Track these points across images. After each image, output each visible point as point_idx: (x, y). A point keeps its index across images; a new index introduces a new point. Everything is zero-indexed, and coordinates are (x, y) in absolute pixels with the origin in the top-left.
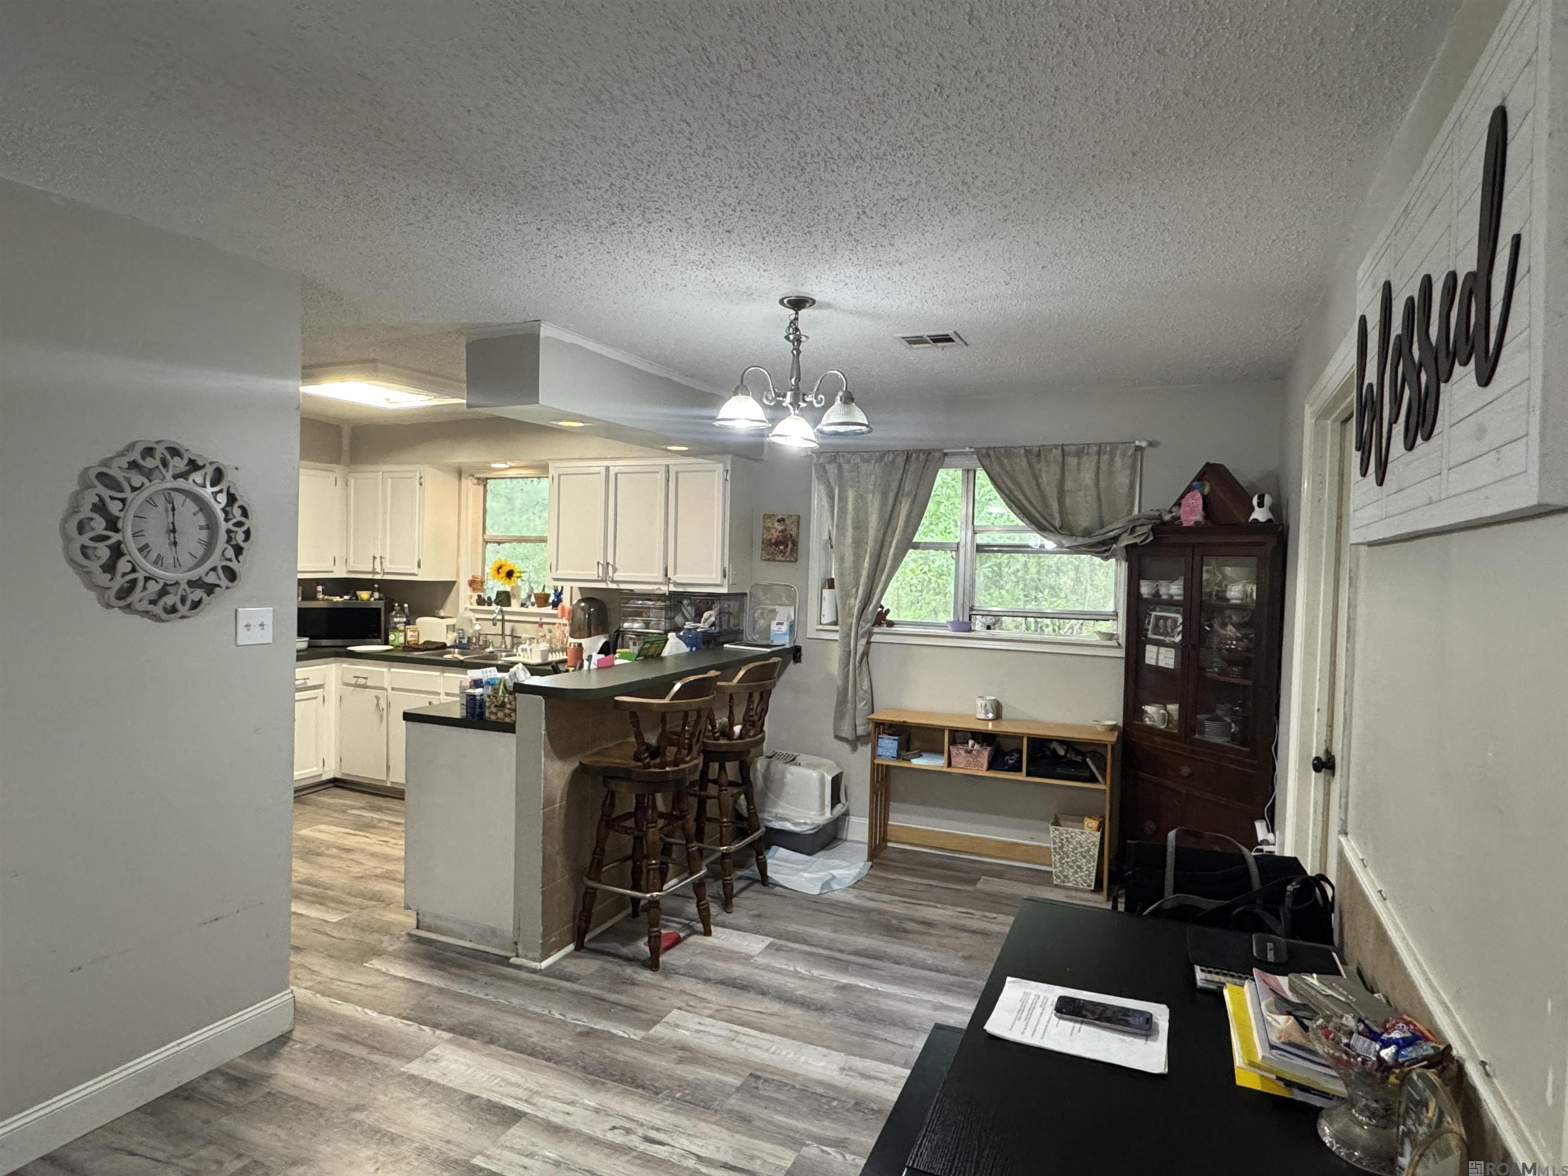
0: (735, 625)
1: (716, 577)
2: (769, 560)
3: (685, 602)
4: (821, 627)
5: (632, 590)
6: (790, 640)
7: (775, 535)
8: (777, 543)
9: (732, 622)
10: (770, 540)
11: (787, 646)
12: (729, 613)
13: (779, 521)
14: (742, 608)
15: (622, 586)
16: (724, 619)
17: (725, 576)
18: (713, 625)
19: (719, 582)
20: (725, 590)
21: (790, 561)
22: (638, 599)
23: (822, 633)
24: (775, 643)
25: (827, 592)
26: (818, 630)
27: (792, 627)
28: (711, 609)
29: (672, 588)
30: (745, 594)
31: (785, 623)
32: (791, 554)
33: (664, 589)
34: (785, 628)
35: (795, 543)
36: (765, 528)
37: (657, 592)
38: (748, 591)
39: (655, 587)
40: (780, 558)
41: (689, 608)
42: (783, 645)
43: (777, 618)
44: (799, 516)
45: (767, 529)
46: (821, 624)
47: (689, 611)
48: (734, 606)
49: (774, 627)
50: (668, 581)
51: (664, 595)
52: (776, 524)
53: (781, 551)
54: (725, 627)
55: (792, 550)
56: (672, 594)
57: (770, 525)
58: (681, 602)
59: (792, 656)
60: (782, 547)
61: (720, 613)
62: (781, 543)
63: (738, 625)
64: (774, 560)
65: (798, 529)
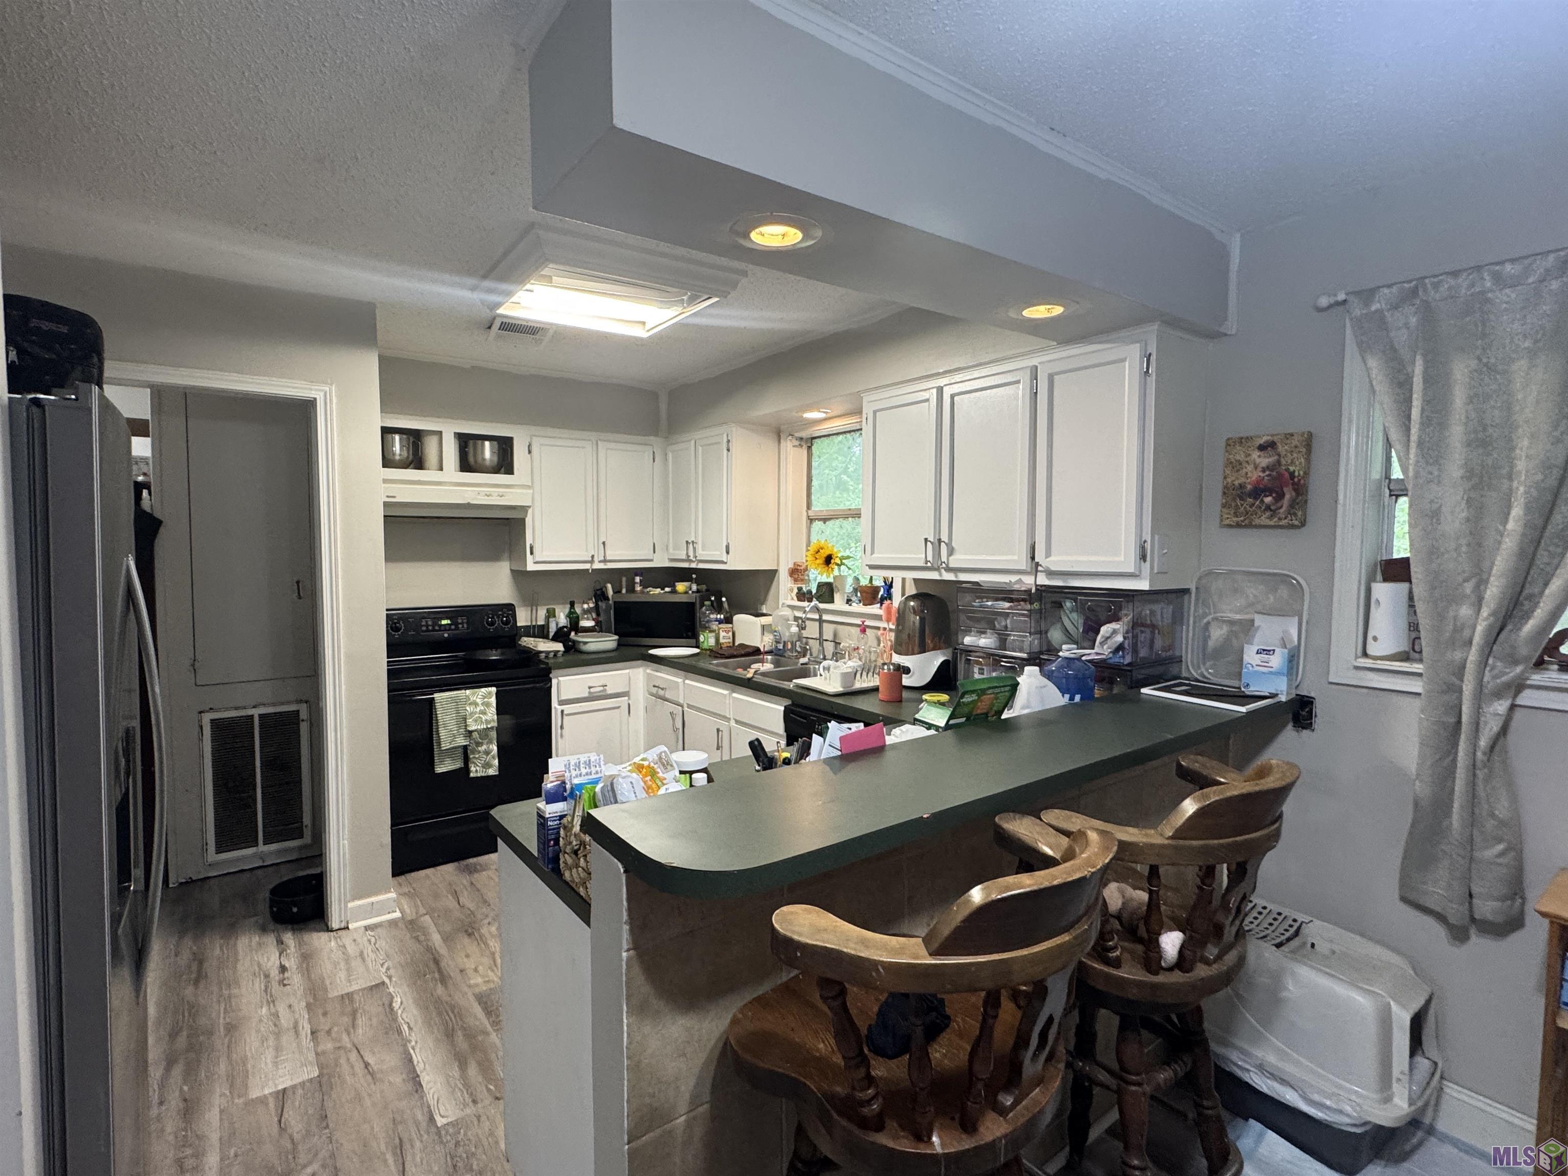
0: (1164, 649)
1: (1126, 560)
2: (1238, 525)
3: (1068, 604)
4: (1368, 663)
5: (977, 583)
6: (1289, 686)
7: (1252, 475)
8: (1258, 492)
9: (1159, 643)
10: (1241, 486)
11: (1283, 698)
12: (1153, 627)
13: (1262, 448)
14: (1178, 618)
15: (963, 577)
16: (1142, 637)
17: (1143, 557)
18: (1120, 647)
19: (1131, 570)
20: (1143, 585)
21: (1293, 527)
22: (988, 599)
23: (1371, 675)
24: (1253, 690)
25: (1383, 591)
26: (1357, 668)
27: (1293, 659)
28: (1116, 618)
29: (1043, 580)
30: (1186, 591)
31: (1278, 650)
32: (1291, 512)
33: (1029, 581)
34: (1277, 661)
35: (1300, 489)
36: (1229, 463)
37: (1016, 587)
38: (1193, 588)
39: (1013, 578)
40: (1264, 520)
41: (1074, 616)
42: (1273, 696)
43: (1256, 640)
44: (1310, 435)
45: (1237, 466)
46: (1365, 654)
47: (1072, 619)
48: (1162, 612)
49: (1251, 657)
50: (1035, 567)
51: (1028, 592)
52: (1255, 455)
53: (1268, 508)
54: (1143, 653)
55: (1292, 505)
56: (1042, 591)
57: (1241, 457)
58: (1060, 605)
59: (1291, 716)
60: (1268, 500)
61: (1136, 625)
62: (1267, 491)
63: (1171, 647)
64: (1250, 526)
65: (1308, 460)
